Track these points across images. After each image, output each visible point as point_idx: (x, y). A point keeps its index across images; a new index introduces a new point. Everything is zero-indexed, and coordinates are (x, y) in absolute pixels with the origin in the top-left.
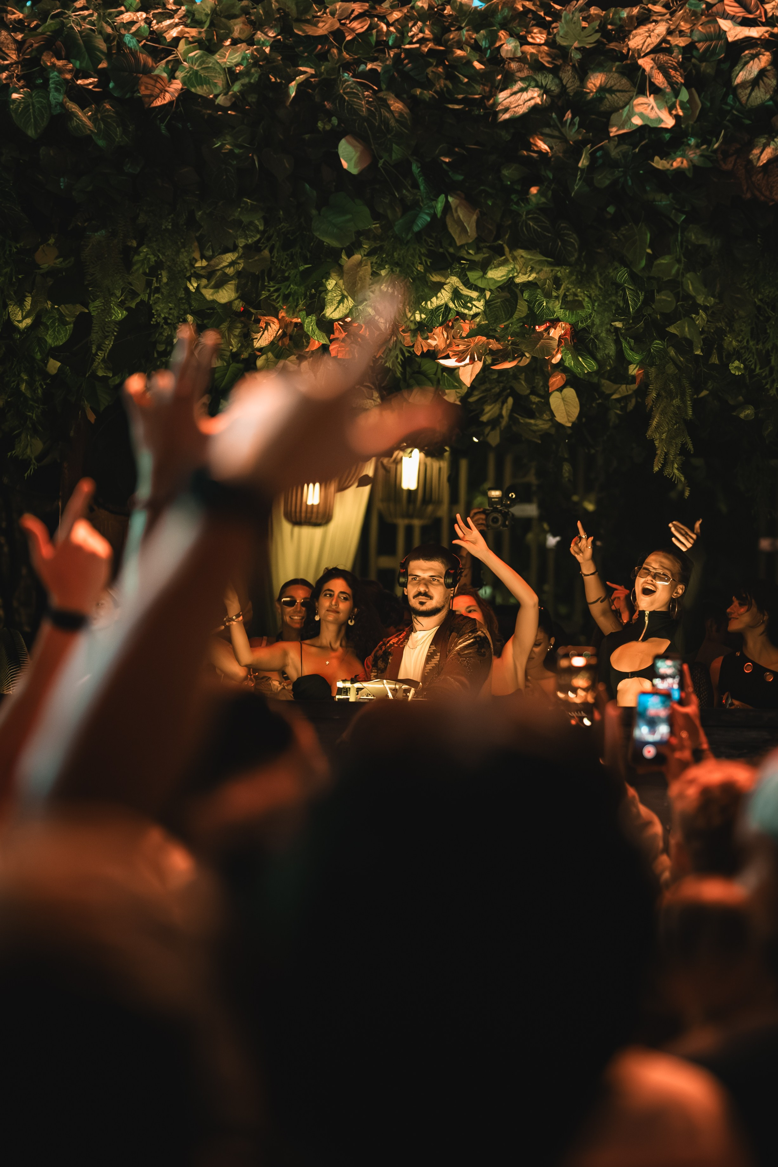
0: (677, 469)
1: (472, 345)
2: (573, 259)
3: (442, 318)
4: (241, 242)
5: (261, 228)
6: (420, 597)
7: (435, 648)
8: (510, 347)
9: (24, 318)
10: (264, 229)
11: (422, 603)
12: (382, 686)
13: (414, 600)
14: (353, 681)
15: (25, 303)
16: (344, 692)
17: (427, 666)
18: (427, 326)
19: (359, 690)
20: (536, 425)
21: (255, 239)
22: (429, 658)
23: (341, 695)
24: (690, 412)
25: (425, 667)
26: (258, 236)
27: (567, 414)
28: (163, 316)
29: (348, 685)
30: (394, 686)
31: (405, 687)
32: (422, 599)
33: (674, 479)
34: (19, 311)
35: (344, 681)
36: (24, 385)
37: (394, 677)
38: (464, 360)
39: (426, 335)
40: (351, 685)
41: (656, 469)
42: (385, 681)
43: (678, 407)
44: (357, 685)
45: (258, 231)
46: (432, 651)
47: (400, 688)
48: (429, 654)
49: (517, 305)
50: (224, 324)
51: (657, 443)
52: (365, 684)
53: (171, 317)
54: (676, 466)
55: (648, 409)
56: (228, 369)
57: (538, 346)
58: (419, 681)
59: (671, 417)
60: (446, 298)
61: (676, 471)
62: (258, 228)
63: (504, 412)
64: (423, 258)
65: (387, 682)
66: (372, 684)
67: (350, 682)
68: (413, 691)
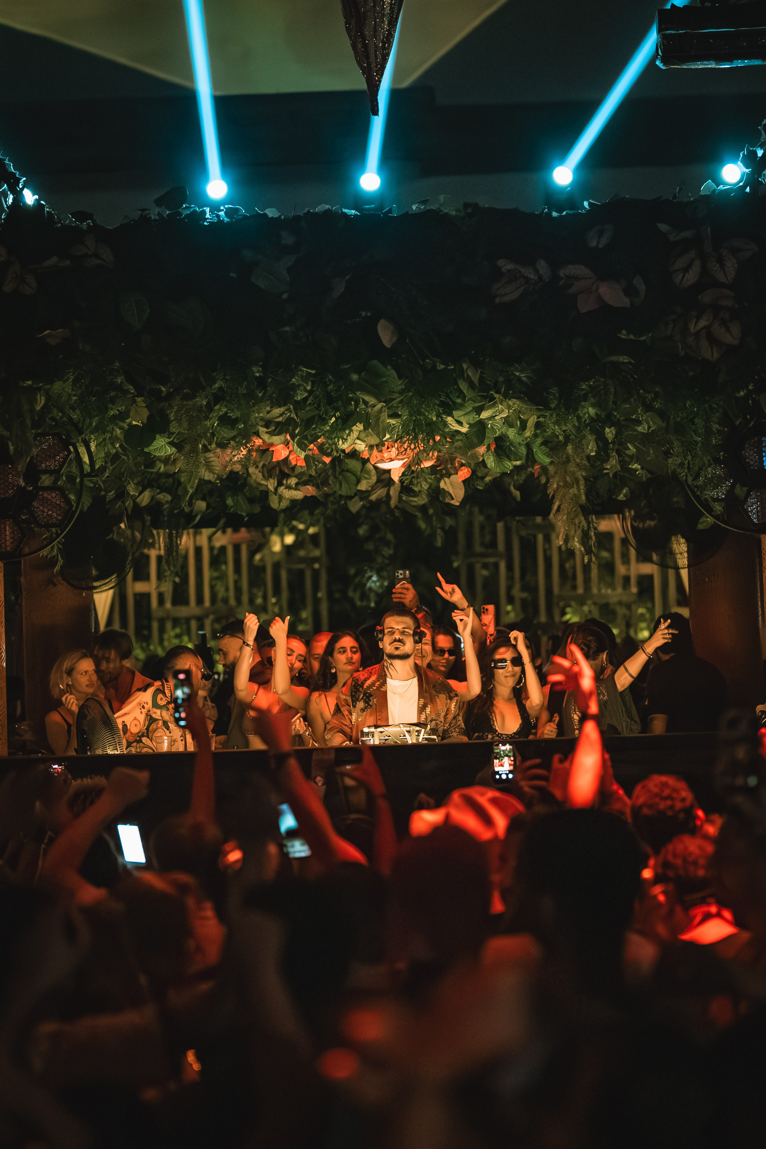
0: (578, 542)
2: (553, 406)
6: (396, 643)
11: (397, 648)
13: (390, 647)
19: (381, 733)
24: (583, 497)
29: (372, 729)
32: (397, 644)
33: (575, 550)
35: (369, 727)
43: (575, 495)
49: (485, 433)
51: (560, 523)
54: (576, 540)
55: (550, 497)
59: (569, 502)
61: (577, 544)
64: (436, 407)
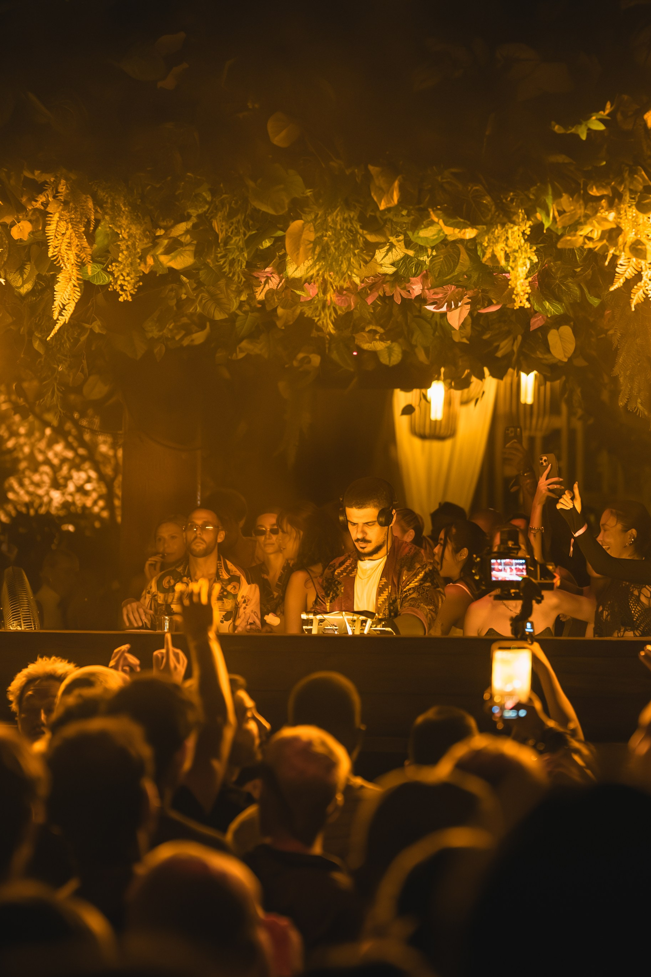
0: (641, 404)
1: (449, 292)
2: (488, 219)
3: (415, 270)
4: (193, 212)
5: (209, 199)
7: (386, 581)
8: (480, 295)
9: (24, 282)
10: (212, 200)
11: (363, 548)
12: (341, 617)
14: (315, 614)
15: (25, 270)
16: (310, 623)
17: (379, 598)
18: (404, 278)
19: (321, 621)
20: (546, 359)
21: (204, 209)
22: (380, 591)
23: (307, 625)
25: (377, 599)
26: (207, 207)
27: (563, 350)
28: (119, 283)
29: (311, 616)
30: (352, 617)
31: (362, 618)
33: (638, 413)
34: (20, 278)
35: (307, 613)
36: (38, 342)
37: (350, 610)
38: (442, 307)
39: (403, 286)
40: (314, 617)
41: (621, 404)
42: (344, 613)
44: (319, 617)
45: (207, 202)
46: (383, 583)
47: (358, 619)
48: (381, 586)
49: (459, 259)
50: (222, 280)
51: (621, 379)
52: (326, 616)
53: (126, 283)
54: (639, 401)
56: (247, 318)
57: (506, 292)
58: (374, 611)
60: (401, 254)
61: (640, 406)
62: (206, 200)
63: (515, 349)
65: (346, 613)
66: (332, 615)
67: (312, 614)
68: (369, 622)
